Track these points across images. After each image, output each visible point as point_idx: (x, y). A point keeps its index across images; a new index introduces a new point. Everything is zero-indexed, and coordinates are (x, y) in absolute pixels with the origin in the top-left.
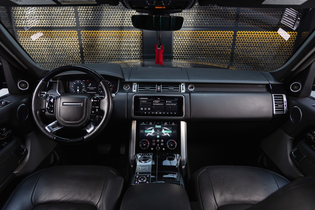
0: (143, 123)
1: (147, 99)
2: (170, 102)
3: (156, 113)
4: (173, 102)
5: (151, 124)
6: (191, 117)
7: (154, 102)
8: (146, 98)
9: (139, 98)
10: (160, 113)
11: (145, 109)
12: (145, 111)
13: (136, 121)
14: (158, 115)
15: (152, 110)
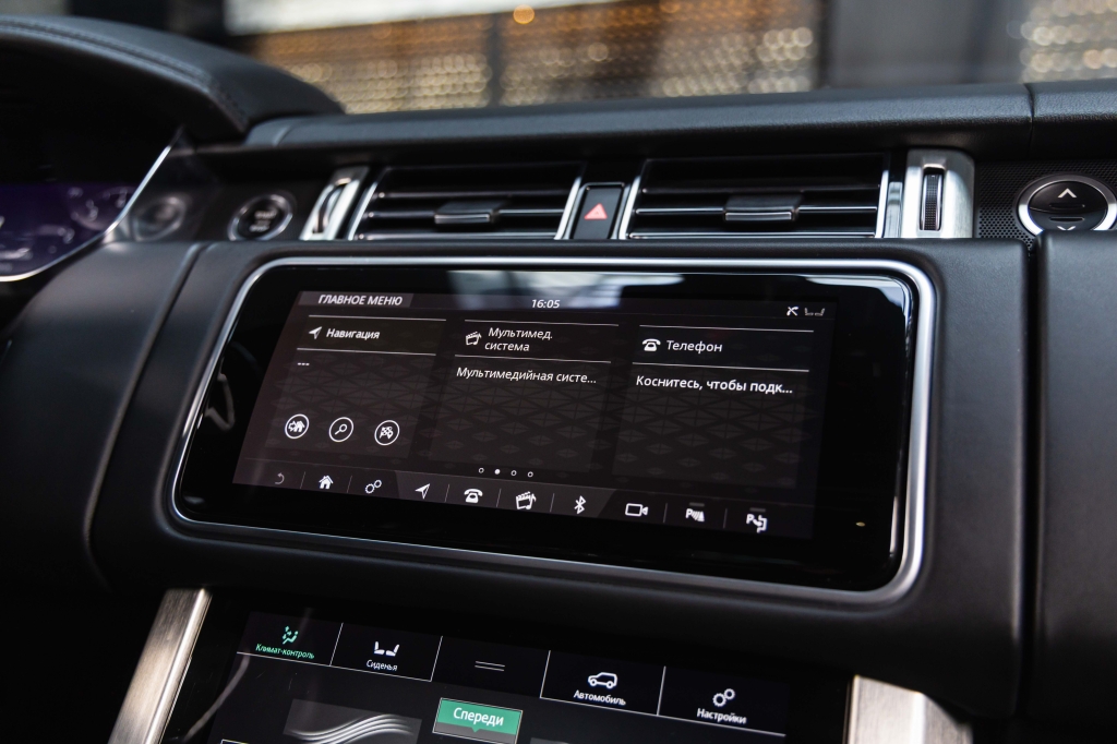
0: (290, 637)
1: (395, 301)
2: (701, 347)
3: (473, 496)
4: (743, 355)
5: (384, 656)
6: (1052, 617)
7: (479, 349)
8: (376, 301)
9: (305, 298)
10: (526, 499)
11: (342, 429)
12: (331, 459)
13: (201, 599)
14: (496, 526)
15: (415, 454)
